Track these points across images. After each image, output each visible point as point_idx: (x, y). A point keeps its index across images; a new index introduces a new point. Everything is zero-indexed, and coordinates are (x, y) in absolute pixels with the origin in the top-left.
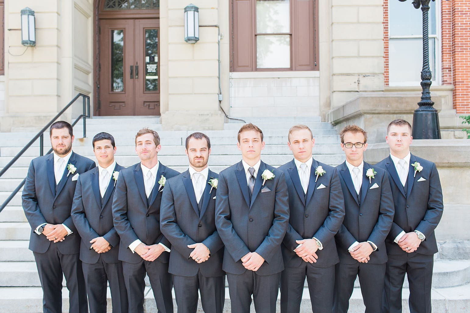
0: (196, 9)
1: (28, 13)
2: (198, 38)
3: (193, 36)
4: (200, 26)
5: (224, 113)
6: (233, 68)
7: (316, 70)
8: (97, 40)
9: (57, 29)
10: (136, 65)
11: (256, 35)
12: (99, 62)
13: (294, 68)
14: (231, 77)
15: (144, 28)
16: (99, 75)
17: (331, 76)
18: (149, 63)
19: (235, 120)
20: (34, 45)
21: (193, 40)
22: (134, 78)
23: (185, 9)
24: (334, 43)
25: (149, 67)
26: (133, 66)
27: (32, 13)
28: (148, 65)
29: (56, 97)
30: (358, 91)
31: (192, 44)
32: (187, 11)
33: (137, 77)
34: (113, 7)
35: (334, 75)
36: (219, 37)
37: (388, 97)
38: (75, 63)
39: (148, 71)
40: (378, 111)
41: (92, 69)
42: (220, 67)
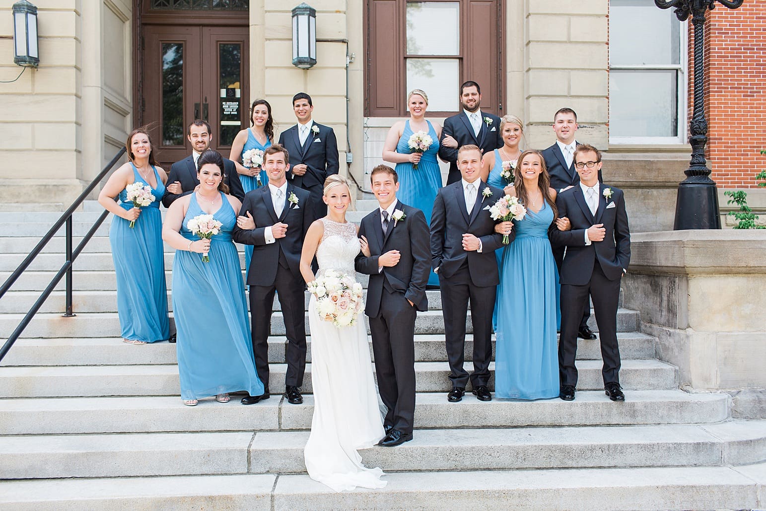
0: (312, 13)
1: (26, 10)
2: (315, 60)
3: (308, 56)
4: (317, 41)
5: (356, 183)
6: (368, 113)
8: (139, 60)
9: (76, 38)
11: (405, 58)
12: (142, 96)
14: (365, 126)
15: (218, 41)
16: (142, 117)
18: (226, 100)
20: (36, 64)
21: (307, 63)
23: (294, 11)
24: (530, 72)
25: (225, 105)
26: (200, 104)
27: (33, 10)
28: (224, 103)
29: (75, 153)
31: (304, 69)
32: (297, 15)
34: (167, 6)
35: (532, 124)
36: (348, 58)
37: (630, 161)
38: (105, 97)
39: (225, 113)
40: (615, 183)
41: (131, 107)
42: (348, 108)
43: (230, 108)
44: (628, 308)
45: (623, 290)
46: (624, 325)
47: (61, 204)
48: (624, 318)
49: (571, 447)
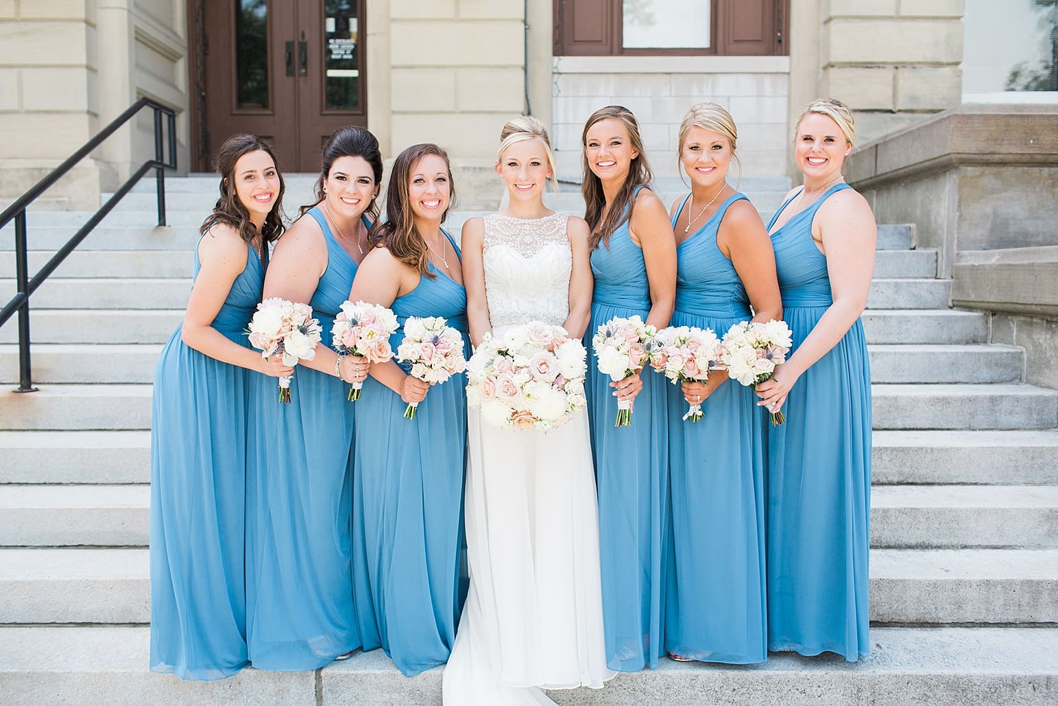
6: (560, 49)
7: (781, 55)
10: (301, 40)
12: (203, 29)
13: (720, 48)
14: (555, 71)
16: (204, 63)
17: (821, 71)
18: (335, 36)
19: (565, 186)
22: (297, 74)
25: (334, 44)
26: (294, 42)
29: (86, 117)
30: (894, 110)
33: (303, 71)
35: (832, 66)
37: (1031, 116)
38: (136, 27)
39: (333, 57)
40: (1001, 156)
41: (184, 47)
42: (528, 41)
43: (341, 48)
44: (1036, 384)
45: (1024, 350)
46: (1034, 416)
47: (66, 199)
48: (1034, 404)
49: (970, 681)
